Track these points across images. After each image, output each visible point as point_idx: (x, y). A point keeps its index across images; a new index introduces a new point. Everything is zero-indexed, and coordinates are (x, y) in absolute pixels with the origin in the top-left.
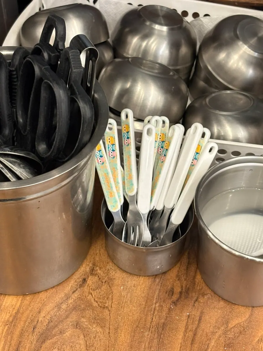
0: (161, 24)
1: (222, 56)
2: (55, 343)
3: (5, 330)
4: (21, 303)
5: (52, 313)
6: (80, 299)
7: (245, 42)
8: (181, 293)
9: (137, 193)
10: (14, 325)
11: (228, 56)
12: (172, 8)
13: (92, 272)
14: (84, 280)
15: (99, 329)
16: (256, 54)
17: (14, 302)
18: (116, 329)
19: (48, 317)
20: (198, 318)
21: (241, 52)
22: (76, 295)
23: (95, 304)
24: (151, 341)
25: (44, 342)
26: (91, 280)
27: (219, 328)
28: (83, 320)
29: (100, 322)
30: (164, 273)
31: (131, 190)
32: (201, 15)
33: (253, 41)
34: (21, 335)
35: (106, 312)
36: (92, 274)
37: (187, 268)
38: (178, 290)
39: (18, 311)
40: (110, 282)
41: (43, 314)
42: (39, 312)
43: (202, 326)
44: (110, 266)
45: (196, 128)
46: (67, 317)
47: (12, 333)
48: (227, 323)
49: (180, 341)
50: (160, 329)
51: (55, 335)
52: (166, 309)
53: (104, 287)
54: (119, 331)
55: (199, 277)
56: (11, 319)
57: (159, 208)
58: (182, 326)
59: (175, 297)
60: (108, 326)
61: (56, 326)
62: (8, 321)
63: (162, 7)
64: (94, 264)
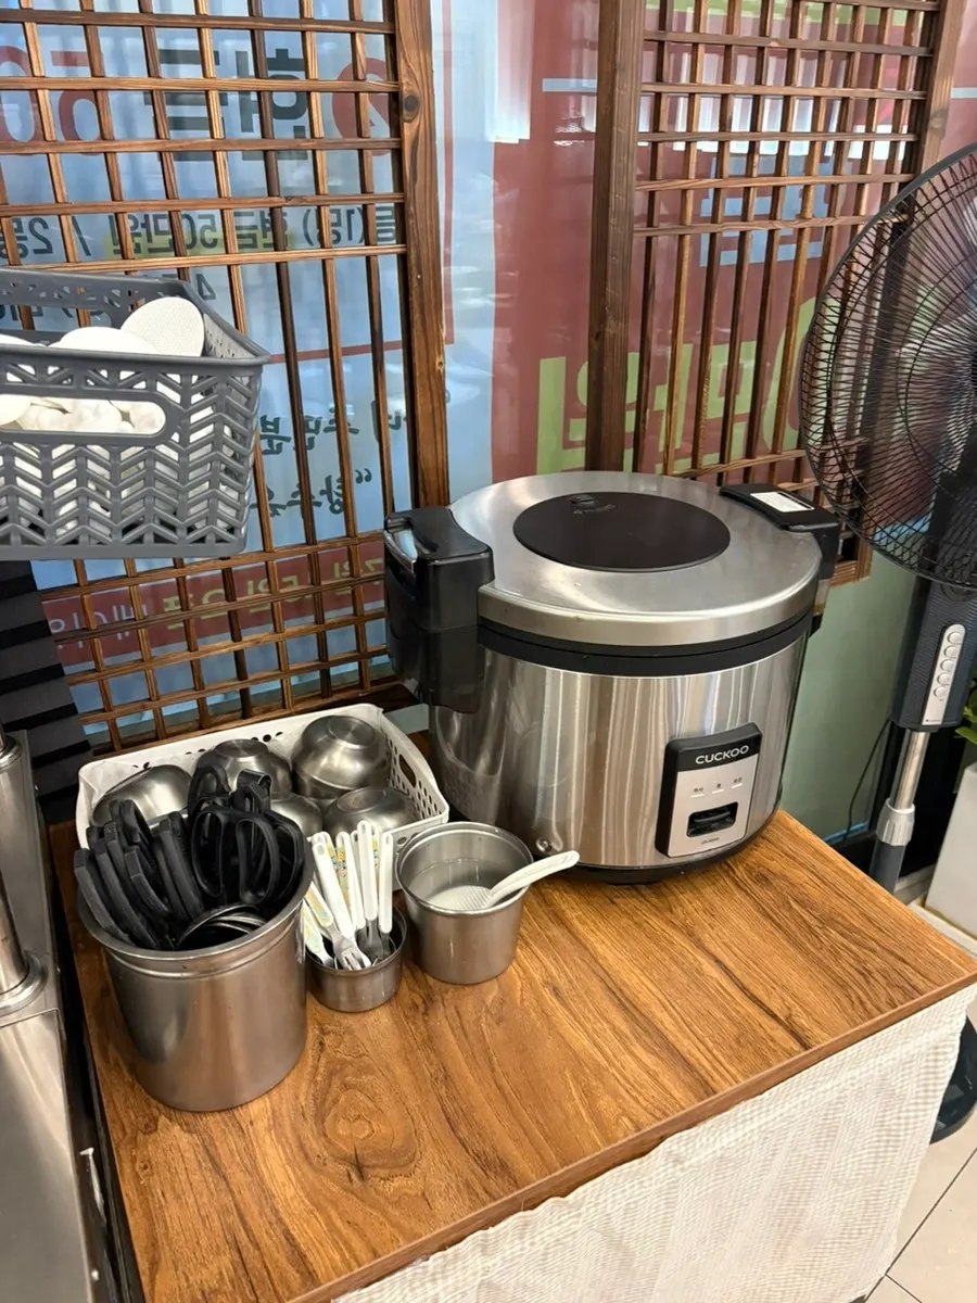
0: (244, 756)
1: (324, 762)
2: (336, 1115)
3: (274, 1137)
4: (271, 1102)
5: (312, 1091)
6: (328, 1063)
7: (342, 738)
8: (424, 1002)
9: (335, 920)
10: (280, 1126)
11: (330, 758)
12: (250, 738)
13: (323, 1032)
14: (321, 1044)
15: (370, 1077)
16: (357, 747)
17: (262, 1105)
18: (388, 1067)
19: (311, 1097)
20: (455, 1014)
21: (341, 748)
22: (323, 1061)
23: (349, 1058)
24: (428, 1058)
25: (323, 1121)
26: (328, 1041)
27: (480, 1011)
28: (347, 1079)
29: (368, 1070)
30: (396, 994)
31: (327, 920)
32: (273, 736)
33: (349, 735)
34: (294, 1129)
35: (365, 1058)
36: (325, 1034)
37: (414, 978)
38: (419, 1001)
39: (274, 1112)
40: (349, 1030)
41: (302, 1098)
42: (297, 1098)
43: (464, 1018)
44: (337, 1016)
45: (364, 827)
46: (330, 1085)
47: (284, 1134)
48: (484, 1003)
49: (454, 1042)
50: (428, 1042)
51: (330, 1109)
52: (420, 1023)
53: (347, 1038)
54: (392, 1067)
55: (431, 981)
56: (271, 1122)
57: (362, 926)
58: (447, 1029)
59: (422, 1009)
60: (376, 1068)
61: (325, 1100)
62: (269, 1125)
63: (237, 740)
64: (319, 1024)
